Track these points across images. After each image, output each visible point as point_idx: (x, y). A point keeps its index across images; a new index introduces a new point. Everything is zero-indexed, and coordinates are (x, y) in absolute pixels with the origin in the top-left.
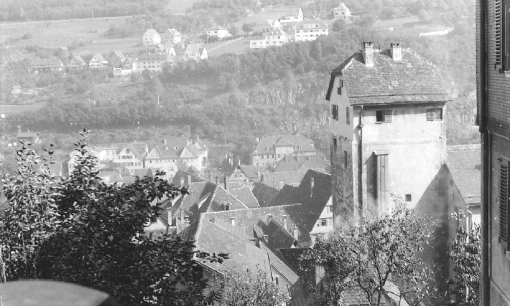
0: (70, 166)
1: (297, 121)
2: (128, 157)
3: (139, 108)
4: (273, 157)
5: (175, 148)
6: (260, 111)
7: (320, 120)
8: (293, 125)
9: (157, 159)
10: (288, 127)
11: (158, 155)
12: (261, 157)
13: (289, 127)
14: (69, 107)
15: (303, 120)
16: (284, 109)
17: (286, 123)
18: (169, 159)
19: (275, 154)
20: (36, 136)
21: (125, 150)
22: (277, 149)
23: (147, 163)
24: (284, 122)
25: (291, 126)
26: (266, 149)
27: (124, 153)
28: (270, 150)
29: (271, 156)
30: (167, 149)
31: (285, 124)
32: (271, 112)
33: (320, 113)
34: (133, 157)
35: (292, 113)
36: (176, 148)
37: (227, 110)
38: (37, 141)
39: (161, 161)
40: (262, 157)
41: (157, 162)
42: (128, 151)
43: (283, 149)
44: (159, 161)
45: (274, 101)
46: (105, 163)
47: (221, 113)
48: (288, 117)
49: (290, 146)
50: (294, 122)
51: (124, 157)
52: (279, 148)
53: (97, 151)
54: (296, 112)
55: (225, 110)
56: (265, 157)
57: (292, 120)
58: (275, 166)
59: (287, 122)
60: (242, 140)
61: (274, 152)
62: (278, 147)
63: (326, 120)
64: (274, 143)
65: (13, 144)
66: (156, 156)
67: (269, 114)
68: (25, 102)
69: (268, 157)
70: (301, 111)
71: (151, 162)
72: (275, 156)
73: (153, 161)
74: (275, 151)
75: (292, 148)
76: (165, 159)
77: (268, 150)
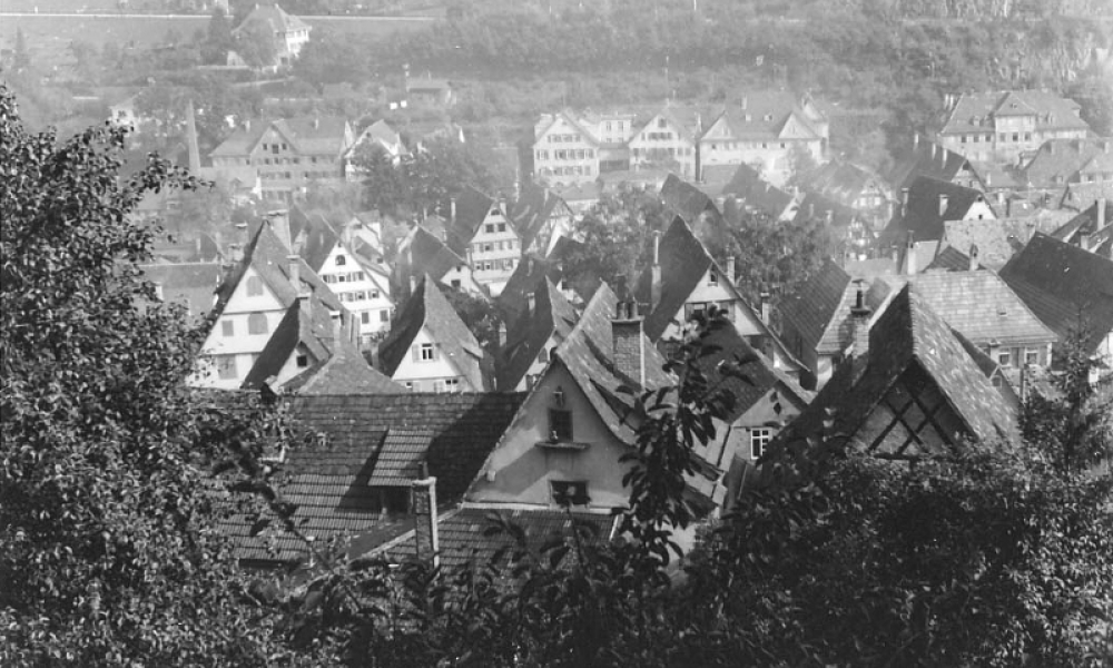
0: (538, 154)
1: (1021, 57)
2: (663, 136)
3: (659, 27)
4: (988, 139)
5: (767, 118)
6: (936, 34)
7: (1076, 55)
8: (1013, 66)
9: (727, 142)
10: (1001, 71)
11: (729, 132)
12: (960, 139)
13: (1004, 70)
14: (503, 23)
15: (1037, 55)
16: (991, 29)
17: (996, 60)
18: (755, 141)
19: (994, 132)
20: (447, 86)
21: (656, 121)
22: (998, 122)
23: (704, 149)
24: (992, 59)
25: (1007, 68)
26: (971, 122)
27: (653, 127)
28: (982, 123)
29: (982, 138)
30: (748, 118)
31: (993, 64)
32: (961, 37)
33: (1078, 37)
34: (675, 136)
35: (1011, 39)
36: (771, 118)
37: (863, 31)
38: (450, 97)
39: (735, 146)
40: (964, 140)
41: (727, 148)
42: (662, 123)
43: (1011, 121)
44: (731, 146)
45: (959, 10)
46: (609, 149)
47: (849, 38)
48: (1001, 49)
49: (1028, 115)
50: (1016, 59)
51: (654, 136)
52: (1003, 120)
53: (593, 123)
54: (1020, 36)
55: (857, 31)
56: (970, 139)
57: (1012, 55)
58: (1025, 163)
59: (1000, 59)
60: (907, 100)
61: (990, 129)
62: (1000, 116)
63: (1090, 54)
64: (990, 108)
65: (399, 105)
66: (726, 133)
67: (959, 41)
68: (384, 10)
69: (976, 140)
70: (1031, 35)
71: (714, 147)
72: (992, 138)
73: (718, 147)
74: (993, 126)
75: (1033, 120)
76: (746, 140)
77: (976, 123)
